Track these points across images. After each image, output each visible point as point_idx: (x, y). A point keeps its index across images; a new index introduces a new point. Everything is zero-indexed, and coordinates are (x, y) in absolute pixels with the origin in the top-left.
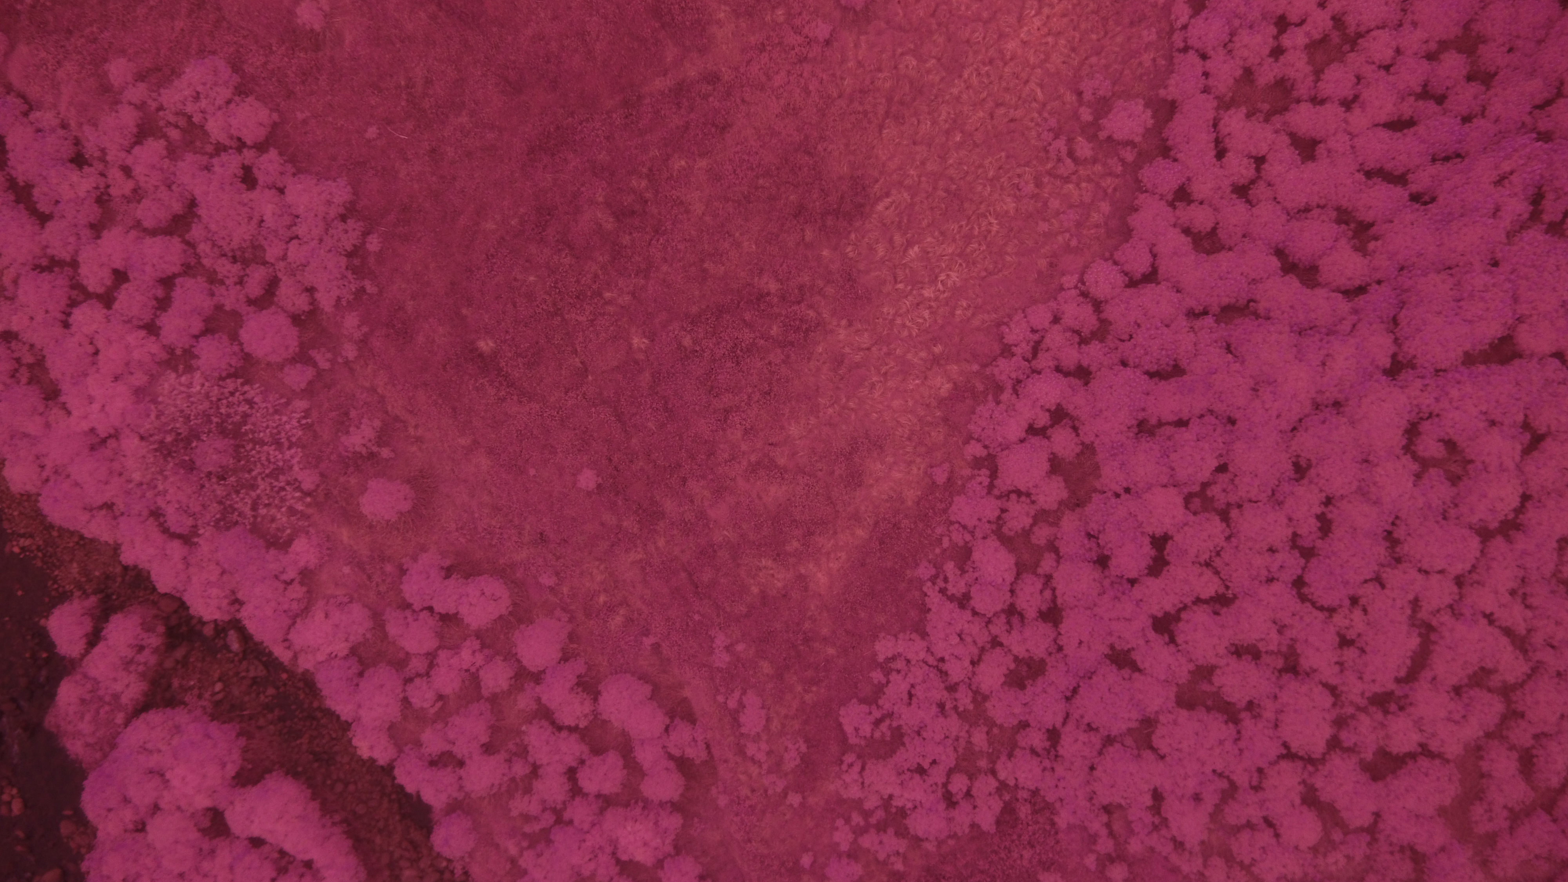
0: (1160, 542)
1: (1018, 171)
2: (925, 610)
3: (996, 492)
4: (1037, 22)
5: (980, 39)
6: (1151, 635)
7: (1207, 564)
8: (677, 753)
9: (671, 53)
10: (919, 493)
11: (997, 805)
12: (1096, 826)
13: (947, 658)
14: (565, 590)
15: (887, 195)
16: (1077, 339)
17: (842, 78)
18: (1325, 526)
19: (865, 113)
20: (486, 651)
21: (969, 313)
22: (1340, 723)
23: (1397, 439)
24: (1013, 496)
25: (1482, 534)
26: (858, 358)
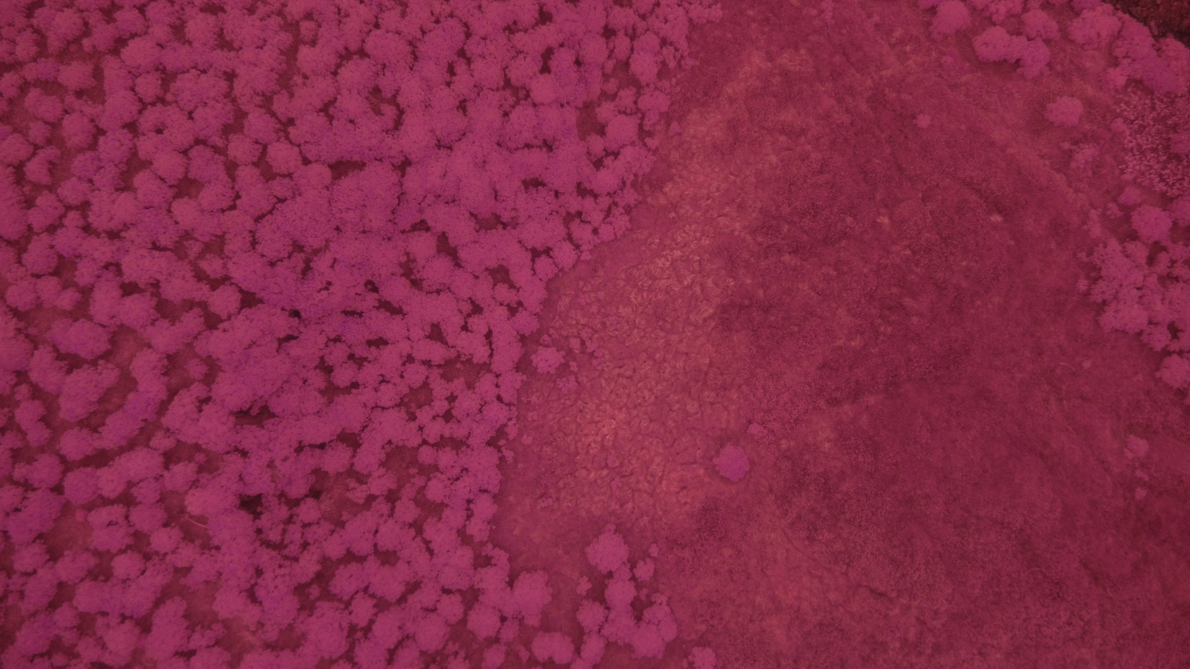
0: (545, 69)
1: (617, 333)
2: (688, 38)
3: (640, 115)
6: (553, 11)
7: (519, 52)
9: (864, 419)
10: (688, 117)
13: (676, 6)
14: (934, 54)
15: (705, 319)
16: (582, 216)
17: (739, 398)
18: (451, 70)
20: (988, 14)
21: (649, 241)
23: (408, 119)
24: (629, 111)
25: (362, 53)
26: (727, 209)
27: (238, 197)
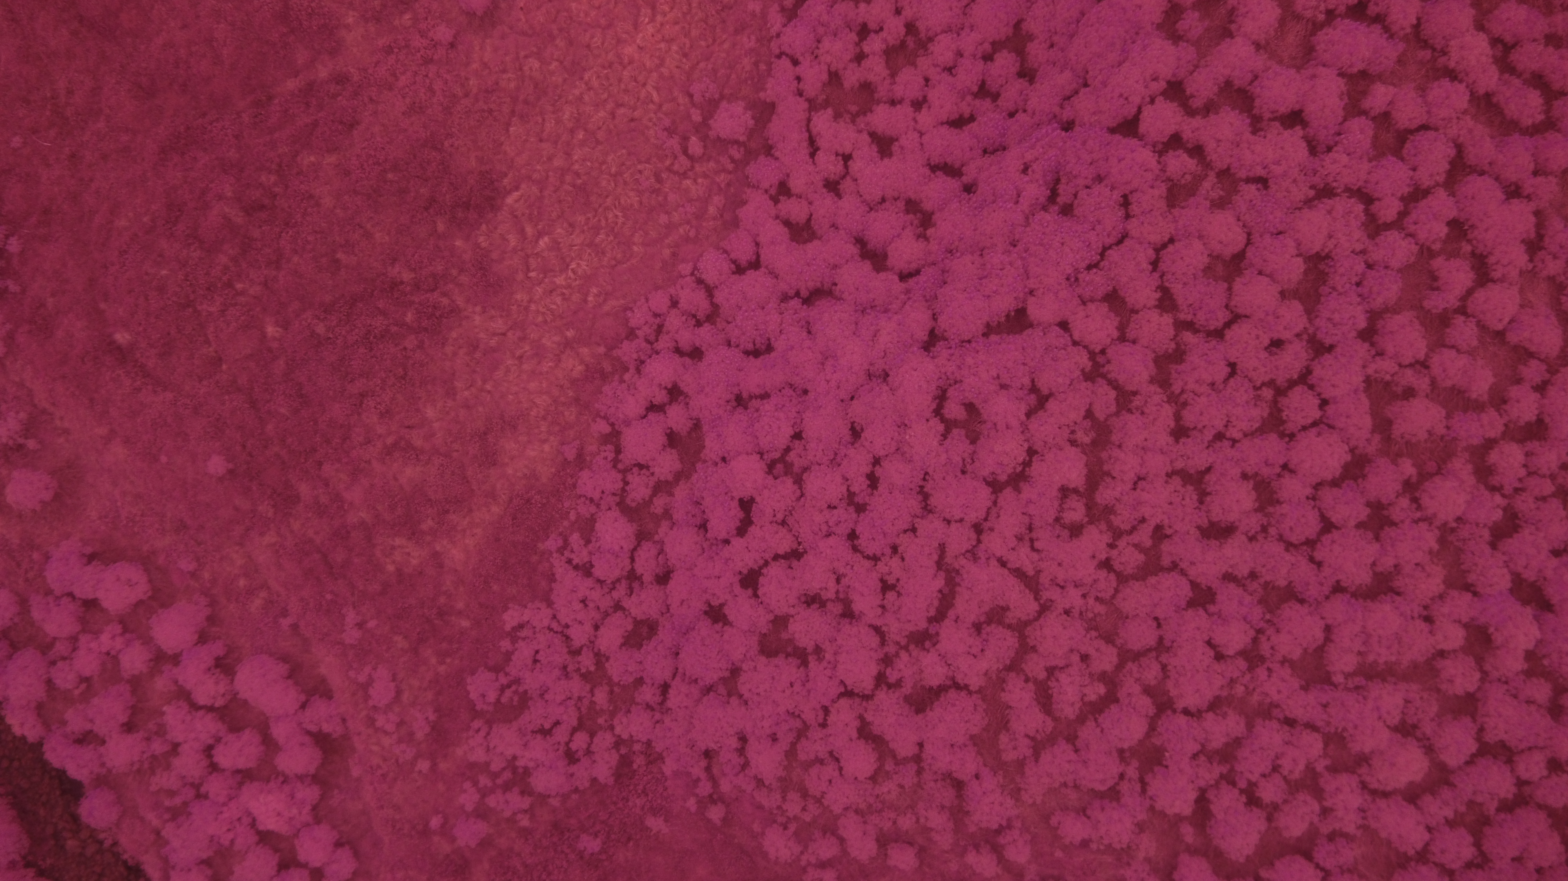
0: (746, 504)
1: (639, 167)
2: (552, 578)
3: (619, 466)
4: (650, 29)
5: (599, 44)
6: (737, 589)
7: (783, 523)
8: (313, 728)
9: (301, 56)
10: (553, 470)
11: (614, 758)
12: (697, 771)
13: (570, 623)
14: (207, 575)
15: (517, 188)
16: (693, 322)
17: (467, 79)
18: (873, 483)
19: (490, 111)
20: (127, 635)
21: (601, 299)
22: (887, 661)
23: (926, 403)
24: (635, 470)
25: (995, 486)
26: (493, 343)
27: (1155, 264)
